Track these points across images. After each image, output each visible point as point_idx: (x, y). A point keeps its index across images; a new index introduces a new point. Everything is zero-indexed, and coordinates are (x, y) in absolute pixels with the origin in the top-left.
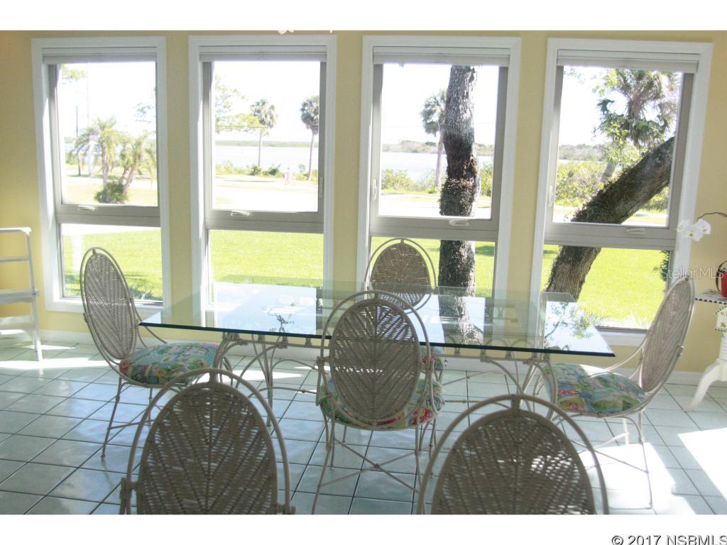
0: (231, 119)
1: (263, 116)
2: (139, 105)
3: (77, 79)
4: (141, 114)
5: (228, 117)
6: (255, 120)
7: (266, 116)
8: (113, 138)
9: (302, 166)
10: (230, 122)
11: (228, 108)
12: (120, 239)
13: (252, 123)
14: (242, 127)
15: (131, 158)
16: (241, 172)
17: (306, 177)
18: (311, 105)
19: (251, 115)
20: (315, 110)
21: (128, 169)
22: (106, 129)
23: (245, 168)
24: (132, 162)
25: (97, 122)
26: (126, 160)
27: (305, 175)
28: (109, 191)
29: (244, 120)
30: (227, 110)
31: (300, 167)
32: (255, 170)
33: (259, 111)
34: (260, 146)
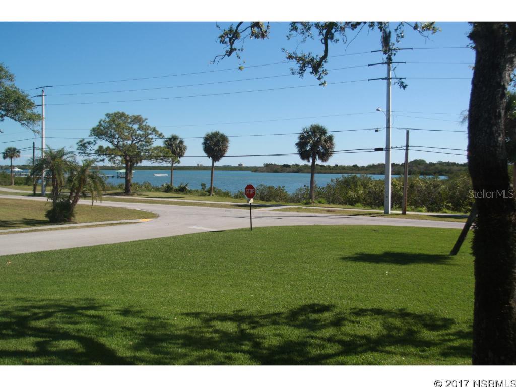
0: (150, 151)
1: (175, 148)
2: (81, 141)
3: (34, 121)
4: (83, 148)
5: (149, 150)
6: (169, 151)
7: (177, 149)
8: (63, 167)
9: (203, 185)
10: (150, 153)
11: (149, 143)
12: (68, 257)
13: (166, 153)
14: (160, 156)
15: (76, 182)
16: (157, 190)
17: (207, 194)
18: (212, 140)
19: (165, 148)
20: (215, 143)
21: (73, 191)
22: (57, 160)
23: (160, 187)
24: (77, 186)
25: (50, 154)
26: (72, 184)
27: (207, 192)
28: (58, 210)
29: (161, 152)
30: (147, 144)
31: (202, 186)
32: (168, 188)
33: (171, 145)
34: (172, 170)
